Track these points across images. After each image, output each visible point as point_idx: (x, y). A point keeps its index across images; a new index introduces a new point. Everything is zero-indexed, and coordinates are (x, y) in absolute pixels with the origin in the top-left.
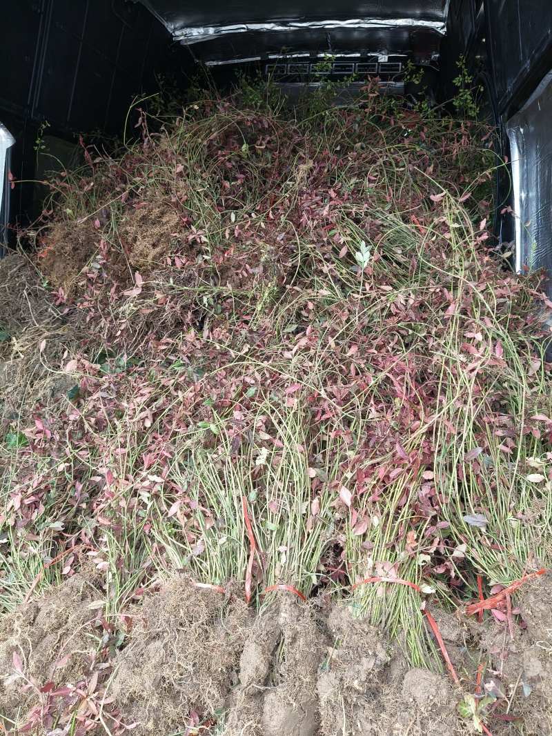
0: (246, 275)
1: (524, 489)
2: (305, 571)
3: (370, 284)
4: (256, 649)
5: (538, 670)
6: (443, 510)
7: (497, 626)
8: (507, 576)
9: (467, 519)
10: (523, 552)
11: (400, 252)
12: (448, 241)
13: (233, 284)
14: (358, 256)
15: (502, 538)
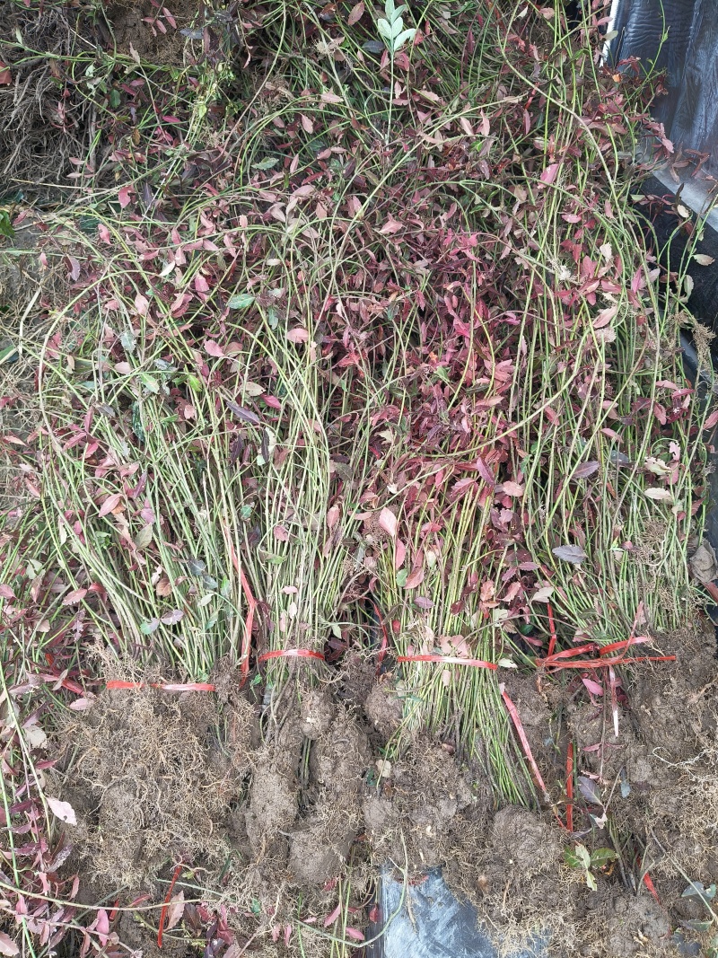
0: (164, 30)
1: (635, 501)
2: (323, 621)
3: (402, 85)
4: (280, 783)
5: (646, 776)
6: (527, 538)
7: (592, 708)
8: (604, 632)
9: (558, 551)
10: (629, 599)
11: (447, 15)
12: (549, 24)
13: (138, 42)
14: (382, 26)
15: (602, 577)
